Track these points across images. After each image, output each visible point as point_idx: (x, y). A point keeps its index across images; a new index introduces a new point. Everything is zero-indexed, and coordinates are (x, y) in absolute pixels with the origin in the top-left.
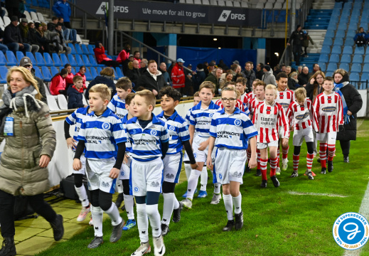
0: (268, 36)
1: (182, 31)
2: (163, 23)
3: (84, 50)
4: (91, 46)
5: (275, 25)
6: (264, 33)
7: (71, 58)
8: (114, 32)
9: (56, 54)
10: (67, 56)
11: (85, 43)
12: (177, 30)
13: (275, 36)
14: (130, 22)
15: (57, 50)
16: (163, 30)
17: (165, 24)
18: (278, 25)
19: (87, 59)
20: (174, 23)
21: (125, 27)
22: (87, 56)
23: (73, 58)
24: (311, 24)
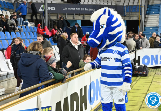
0: (127, 19)
1: (83, 18)
2: (73, 14)
3: (32, 29)
4: (35, 27)
5: (131, 14)
6: (125, 17)
7: (23, 34)
8: (48, 20)
9: (13, 32)
10: (20, 33)
11: (32, 26)
12: (81, 18)
13: (132, 19)
14: (56, 15)
15: (14, 30)
16: (74, 18)
17: (75, 15)
18: (132, 13)
19: (33, 34)
20: (79, 14)
21: (54, 18)
22: (33, 33)
23: (24, 34)
24: (150, 12)
